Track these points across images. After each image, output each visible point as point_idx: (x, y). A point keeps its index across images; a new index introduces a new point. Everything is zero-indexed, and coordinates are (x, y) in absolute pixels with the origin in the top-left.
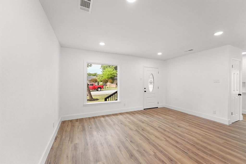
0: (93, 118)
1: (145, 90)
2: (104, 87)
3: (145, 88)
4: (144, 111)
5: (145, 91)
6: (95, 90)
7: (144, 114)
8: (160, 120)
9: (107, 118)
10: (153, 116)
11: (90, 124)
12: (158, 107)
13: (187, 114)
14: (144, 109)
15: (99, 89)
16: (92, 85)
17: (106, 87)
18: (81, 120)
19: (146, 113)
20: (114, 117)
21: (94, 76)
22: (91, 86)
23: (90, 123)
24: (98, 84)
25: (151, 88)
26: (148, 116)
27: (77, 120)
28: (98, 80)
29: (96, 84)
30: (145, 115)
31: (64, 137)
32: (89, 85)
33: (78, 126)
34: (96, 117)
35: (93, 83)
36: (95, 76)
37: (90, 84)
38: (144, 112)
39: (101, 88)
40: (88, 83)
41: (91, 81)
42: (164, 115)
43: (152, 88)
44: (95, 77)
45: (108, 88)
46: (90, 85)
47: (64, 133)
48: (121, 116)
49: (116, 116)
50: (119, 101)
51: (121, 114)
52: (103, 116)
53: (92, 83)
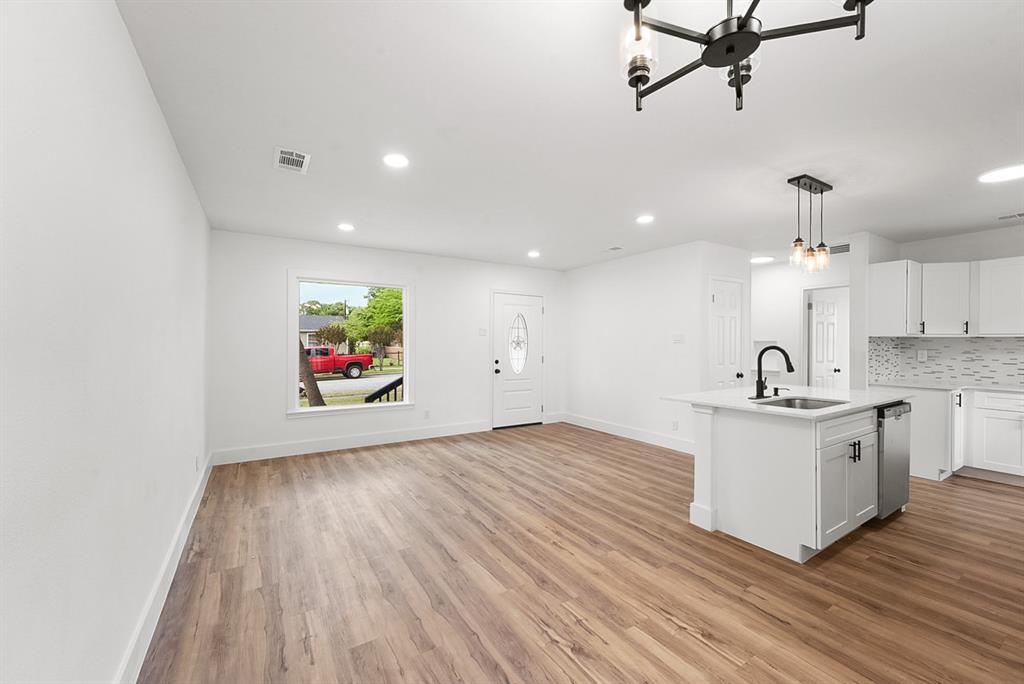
0: (321, 455)
1: (497, 367)
2: (376, 361)
3: (497, 362)
4: (495, 434)
5: (497, 371)
6: (339, 372)
7: (488, 441)
8: (526, 453)
9: (365, 454)
10: (509, 443)
11: (307, 469)
12: (541, 423)
13: (616, 438)
14: (494, 429)
15: (355, 372)
16: (324, 353)
17: (386, 361)
18: (280, 463)
19: (497, 438)
20: (387, 450)
21: (334, 314)
22: (319, 359)
23: (309, 466)
24: (352, 350)
25: (517, 360)
26: (493, 445)
27: (265, 463)
28: (352, 334)
29: (343, 349)
30: (486, 444)
31: (227, 498)
32: (308, 352)
33: (269, 476)
34: (329, 453)
35: (329, 346)
36: (337, 314)
37: (313, 347)
38: (492, 436)
39: (363, 364)
40: (306, 347)
41: (318, 336)
42: (544, 442)
43: (522, 362)
44: (335, 322)
45: (391, 365)
46: (313, 352)
47: (226, 491)
48: (411, 448)
49: (395, 449)
50: (408, 403)
51: (412, 443)
52: (353, 451)
53: (322, 346)
